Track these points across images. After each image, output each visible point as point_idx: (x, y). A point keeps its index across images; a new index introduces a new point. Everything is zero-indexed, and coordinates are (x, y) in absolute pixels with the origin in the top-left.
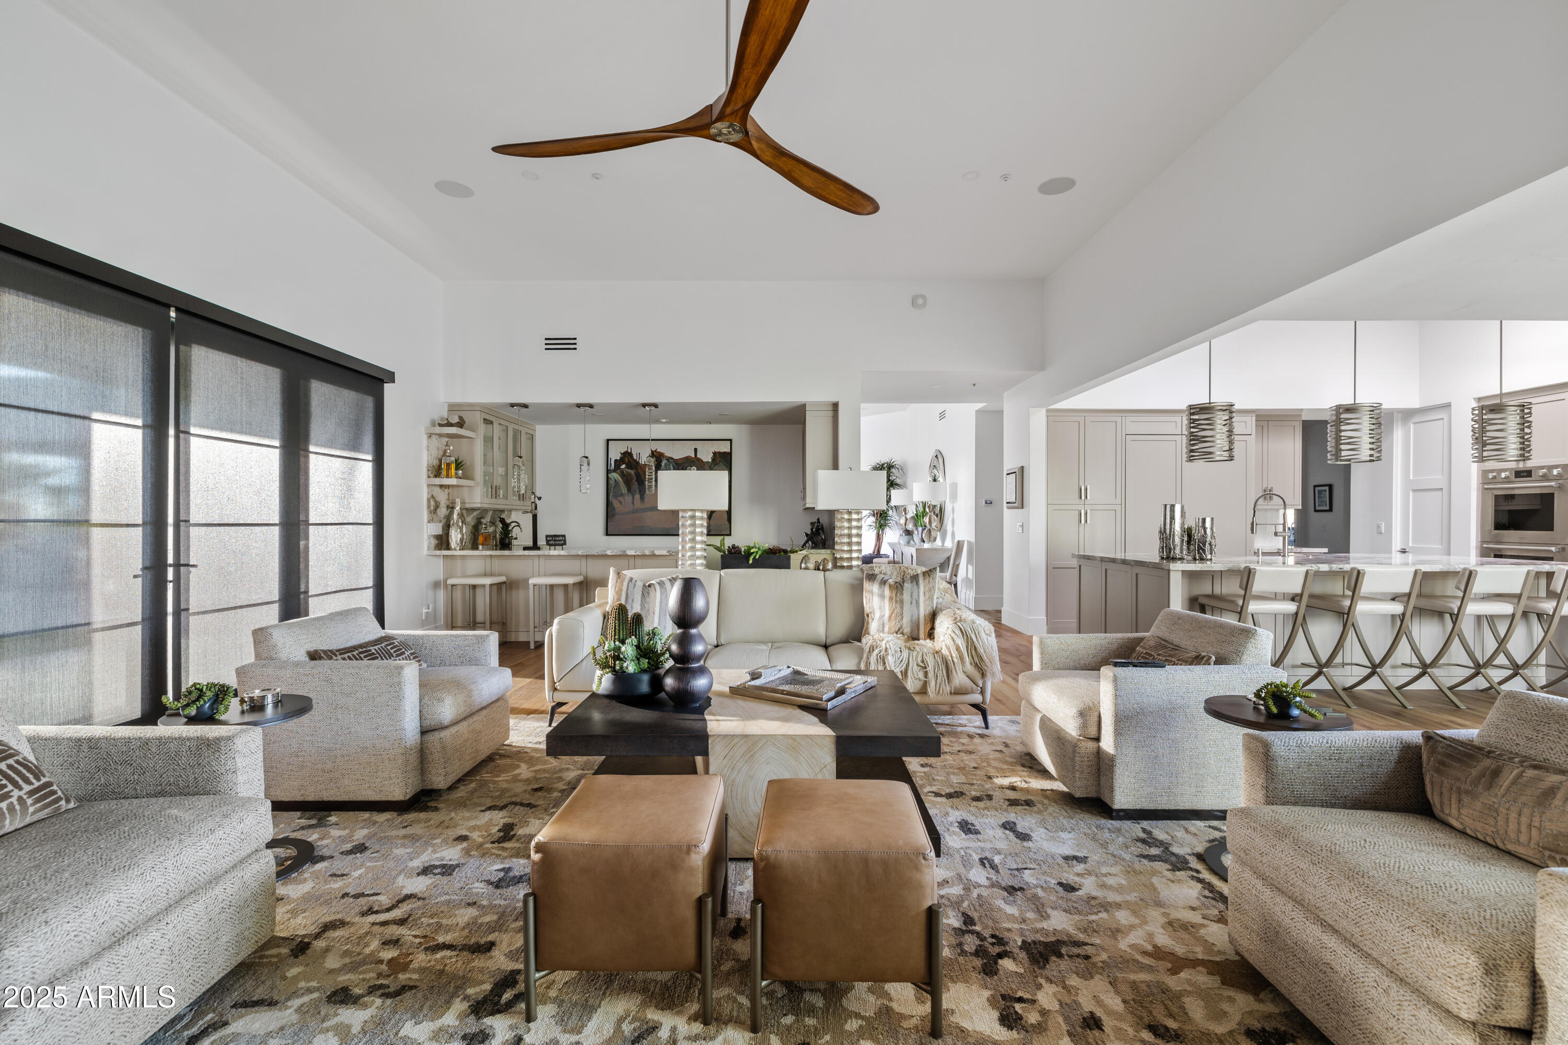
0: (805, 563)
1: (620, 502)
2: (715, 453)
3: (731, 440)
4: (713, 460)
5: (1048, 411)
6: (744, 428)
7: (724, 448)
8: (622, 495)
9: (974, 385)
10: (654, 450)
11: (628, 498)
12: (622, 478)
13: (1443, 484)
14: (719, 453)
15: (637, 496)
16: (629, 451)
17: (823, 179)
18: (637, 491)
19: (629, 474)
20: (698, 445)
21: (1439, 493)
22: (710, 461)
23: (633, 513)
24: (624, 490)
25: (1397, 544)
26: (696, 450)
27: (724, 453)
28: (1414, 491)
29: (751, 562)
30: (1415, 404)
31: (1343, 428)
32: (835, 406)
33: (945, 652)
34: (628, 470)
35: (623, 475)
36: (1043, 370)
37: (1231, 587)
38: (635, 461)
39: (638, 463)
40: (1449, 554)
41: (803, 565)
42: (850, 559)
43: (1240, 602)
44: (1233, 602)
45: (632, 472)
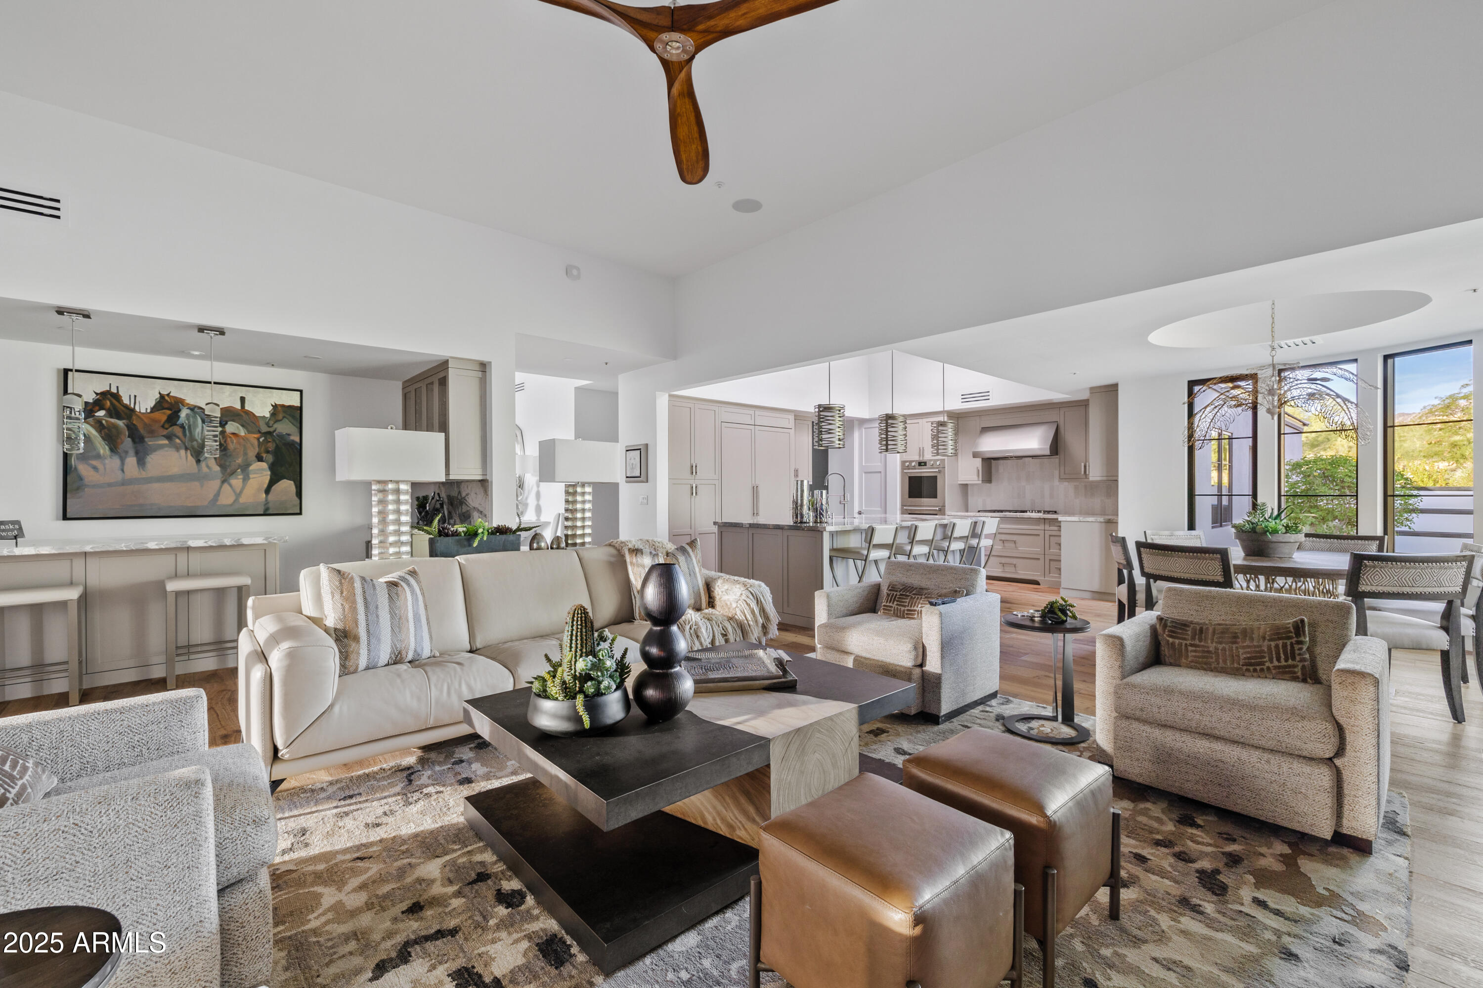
0: (538, 543)
1: (95, 468)
2: (275, 407)
3: (301, 391)
4: (273, 414)
5: (670, 396)
6: (321, 378)
7: (292, 400)
8: (98, 457)
9: (606, 364)
10: (165, 392)
11: (113, 462)
12: (100, 432)
13: (881, 469)
14: (283, 406)
15: (131, 461)
16: (114, 390)
17: (696, 135)
18: (132, 452)
19: (115, 427)
20: (248, 393)
21: (879, 474)
22: (268, 415)
23: (123, 484)
24: (103, 448)
25: (856, 510)
26: (243, 400)
27: (291, 407)
28: (865, 473)
29: (475, 544)
30: (867, 416)
31: (889, 429)
32: (484, 367)
33: (740, 616)
34: (113, 420)
35: (99, 426)
36: (675, 358)
37: (854, 542)
38: (127, 407)
39: (133, 410)
40: (886, 513)
41: (535, 545)
42: (583, 536)
43: (865, 552)
44: (858, 553)
45: (120, 423)
